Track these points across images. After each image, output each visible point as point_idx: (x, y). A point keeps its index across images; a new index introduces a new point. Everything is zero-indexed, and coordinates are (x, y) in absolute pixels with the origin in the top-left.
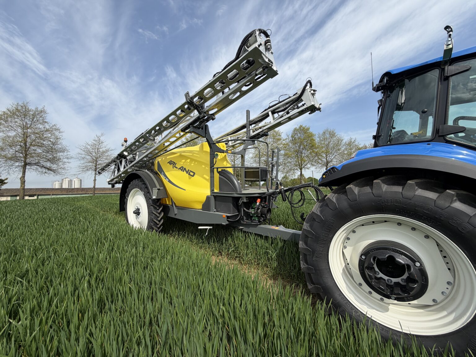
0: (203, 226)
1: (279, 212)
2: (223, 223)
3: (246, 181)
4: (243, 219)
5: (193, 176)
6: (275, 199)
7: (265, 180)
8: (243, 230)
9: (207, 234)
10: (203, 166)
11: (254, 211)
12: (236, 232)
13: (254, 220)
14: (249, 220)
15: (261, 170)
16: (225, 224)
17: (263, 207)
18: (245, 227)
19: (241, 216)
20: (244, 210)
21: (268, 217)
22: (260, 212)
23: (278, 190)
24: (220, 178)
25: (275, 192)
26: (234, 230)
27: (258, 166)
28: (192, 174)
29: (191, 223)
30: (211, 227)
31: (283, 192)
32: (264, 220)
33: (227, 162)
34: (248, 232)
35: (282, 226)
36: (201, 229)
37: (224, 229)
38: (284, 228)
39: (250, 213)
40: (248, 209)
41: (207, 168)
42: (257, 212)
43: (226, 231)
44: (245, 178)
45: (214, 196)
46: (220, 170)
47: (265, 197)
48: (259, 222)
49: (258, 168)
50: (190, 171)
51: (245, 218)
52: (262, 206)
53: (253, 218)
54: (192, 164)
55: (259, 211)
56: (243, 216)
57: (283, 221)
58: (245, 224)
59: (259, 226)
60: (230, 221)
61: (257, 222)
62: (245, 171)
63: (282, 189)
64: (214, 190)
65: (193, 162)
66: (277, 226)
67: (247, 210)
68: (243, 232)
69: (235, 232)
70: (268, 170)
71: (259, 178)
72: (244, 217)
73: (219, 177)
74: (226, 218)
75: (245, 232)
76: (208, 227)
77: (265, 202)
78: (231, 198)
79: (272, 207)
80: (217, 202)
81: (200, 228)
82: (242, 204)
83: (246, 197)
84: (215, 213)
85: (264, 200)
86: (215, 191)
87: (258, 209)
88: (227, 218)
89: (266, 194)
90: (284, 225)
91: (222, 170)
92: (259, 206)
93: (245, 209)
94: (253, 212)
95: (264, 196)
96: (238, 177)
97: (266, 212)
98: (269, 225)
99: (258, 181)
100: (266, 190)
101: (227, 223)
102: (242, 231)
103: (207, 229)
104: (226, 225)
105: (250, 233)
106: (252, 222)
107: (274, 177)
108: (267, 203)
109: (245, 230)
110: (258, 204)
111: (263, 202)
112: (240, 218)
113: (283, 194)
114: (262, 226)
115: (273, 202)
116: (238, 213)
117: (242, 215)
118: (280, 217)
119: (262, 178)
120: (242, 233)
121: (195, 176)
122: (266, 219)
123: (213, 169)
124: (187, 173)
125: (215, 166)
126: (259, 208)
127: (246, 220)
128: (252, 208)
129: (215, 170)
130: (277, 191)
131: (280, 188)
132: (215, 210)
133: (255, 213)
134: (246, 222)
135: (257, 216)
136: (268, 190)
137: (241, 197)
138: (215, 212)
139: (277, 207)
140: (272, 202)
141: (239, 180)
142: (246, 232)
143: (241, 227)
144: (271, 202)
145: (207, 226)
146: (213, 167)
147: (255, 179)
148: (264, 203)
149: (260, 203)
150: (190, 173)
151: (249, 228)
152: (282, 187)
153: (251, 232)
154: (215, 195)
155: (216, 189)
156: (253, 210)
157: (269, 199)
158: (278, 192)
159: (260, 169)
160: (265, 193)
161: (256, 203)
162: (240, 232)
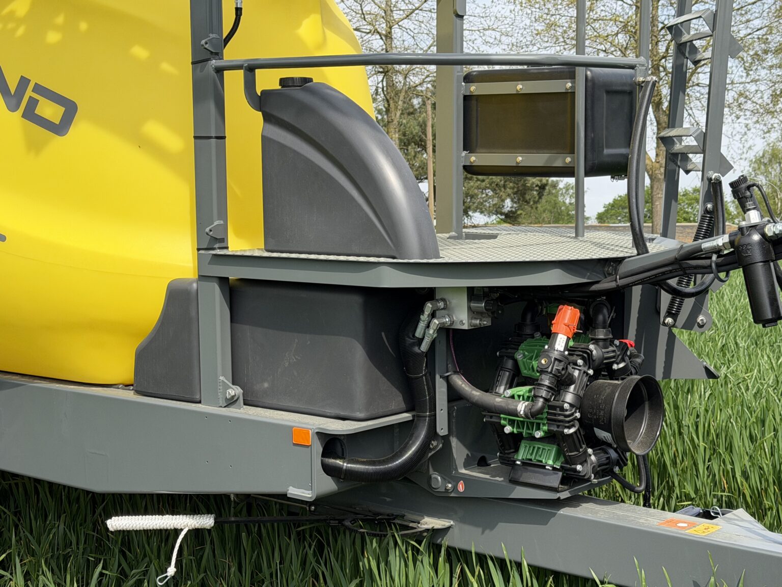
0: (146, 512)
1: (721, 417)
2: (294, 492)
3: (470, 170)
4: (443, 459)
5: (60, 128)
6: (697, 310)
7: (617, 169)
8: (446, 542)
9: (171, 571)
10: (140, 52)
11: (533, 398)
12: (395, 560)
13: (527, 464)
14: (495, 464)
15: (592, 86)
16: (306, 494)
17: (603, 370)
18: (462, 520)
19: (432, 433)
20: (454, 396)
21: (637, 447)
22: (579, 404)
23: (721, 241)
24: (267, 142)
25: (695, 254)
26: (381, 538)
27: (570, 54)
28: (50, 111)
29: (53, 488)
30: (206, 521)
31: (757, 255)
32: (605, 470)
33: (329, 19)
34: (482, 559)
35: (741, 512)
36: (126, 535)
37: (301, 537)
38: (759, 527)
39: (497, 411)
40: (488, 387)
41: (166, 66)
42: (552, 409)
43: (320, 548)
44: (468, 145)
45: (223, 281)
46: (268, 80)
47: (618, 297)
48: (570, 478)
49: (568, 69)
50: (38, 89)
51: (459, 451)
52: (588, 359)
53: (522, 454)
54: (53, 37)
55: (569, 397)
56: (446, 439)
57: (754, 478)
58: (462, 500)
59: (565, 511)
60: (350, 475)
61: (555, 480)
62: (467, 98)
63: (754, 227)
64: (222, 241)
65: (60, 20)
66: (707, 515)
67: (476, 394)
68: (449, 559)
69: (383, 557)
70: (641, 86)
71: (572, 151)
72: (454, 442)
73: (265, 140)
74: (318, 448)
75: (458, 556)
76: (185, 523)
77: (618, 328)
78: (357, 300)
79: (667, 373)
80: (247, 331)
81: (116, 523)
82: (441, 349)
83: (473, 294)
84: (232, 412)
85: (605, 315)
86: (236, 245)
87: (562, 382)
88: (326, 453)
89: (623, 269)
90: (759, 513)
91: (284, 82)
92: (567, 360)
93: (460, 382)
94: (522, 407)
95: (607, 284)
96: (412, 149)
97: (619, 407)
98: (647, 504)
99: (568, 172)
100: (628, 239)
101: (328, 485)
102: (435, 549)
103: (177, 532)
104: (319, 501)
105: (501, 564)
106: (515, 482)
107: (690, 141)
108: (631, 339)
109: (459, 544)
110: (560, 343)
111: (601, 334)
112: (425, 447)
113: (759, 269)
114: (588, 511)
115: (683, 336)
116: (406, 416)
117: (442, 428)
118: (730, 448)
119: (592, 146)
120: (435, 566)
121: (79, 129)
122: (622, 462)
123: (220, 71)
124: (13, 108)
125: (231, 53)
126: (570, 381)
127: (467, 465)
128: (517, 379)
129: (234, 82)
130: (707, 244)
131: (731, 227)
132: (235, 391)
133: (533, 416)
134: (468, 480)
135: (551, 438)
136: (639, 242)
137: (429, 294)
138: (231, 402)
139: (710, 374)
140: (672, 338)
141: (421, 177)
142: (464, 555)
143: (430, 522)
144: (663, 333)
145: (174, 512)
146: (218, 55)
147: (538, 159)
148: (608, 342)
149: (576, 336)
150: (33, 103)
151: (492, 527)
152: (754, 217)
153: (505, 555)
154: (234, 273)
155: (239, 234)
156: (523, 390)
157: (651, 309)
158: (718, 251)
159: (580, 72)
160: (619, 261)
161: (549, 336)
162: (427, 560)
